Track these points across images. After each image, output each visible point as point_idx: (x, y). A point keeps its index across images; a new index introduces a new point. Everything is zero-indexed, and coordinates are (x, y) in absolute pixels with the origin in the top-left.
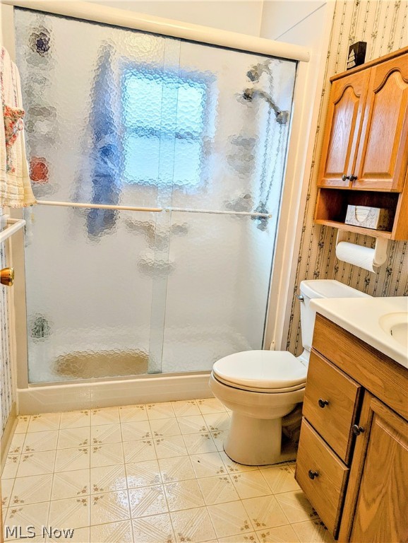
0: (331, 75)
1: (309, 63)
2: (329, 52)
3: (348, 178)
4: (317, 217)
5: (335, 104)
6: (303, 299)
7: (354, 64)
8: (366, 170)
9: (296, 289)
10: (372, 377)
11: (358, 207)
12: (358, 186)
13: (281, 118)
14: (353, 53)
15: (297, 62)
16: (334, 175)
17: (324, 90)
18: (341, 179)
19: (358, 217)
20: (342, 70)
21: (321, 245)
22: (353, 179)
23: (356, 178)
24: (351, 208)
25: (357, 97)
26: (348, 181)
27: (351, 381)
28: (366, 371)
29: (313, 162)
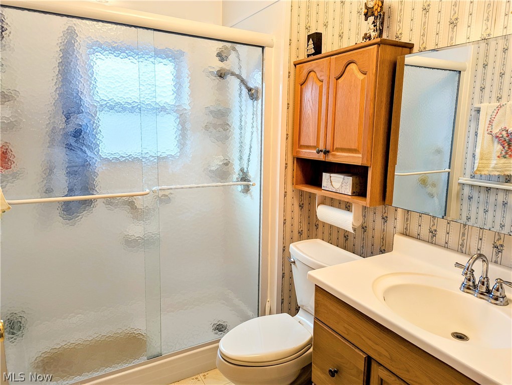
0: (294, 59)
1: (273, 48)
2: (290, 40)
3: (321, 151)
4: (296, 183)
5: (301, 85)
6: (294, 262)
7: (313, 51)
8: (337, 145)
9: (285, 249)
10: (376, 347)
11: (332, 175)
12: (331, 159)
13: (253, 94)
14: (311, 41)
15: (263, 48)
16: (308, 147)
17: (289, 73)
18: (315, 151)
19: (333, 183)
20: (303, 56)
21: (301, 206)
22: (326, 152)
23: (328, 152)
24: (325, 176)
25: (320, 81)
26: (322, 154)
27: (357, 350)
28: (370, 341)
29: (287, 135)
